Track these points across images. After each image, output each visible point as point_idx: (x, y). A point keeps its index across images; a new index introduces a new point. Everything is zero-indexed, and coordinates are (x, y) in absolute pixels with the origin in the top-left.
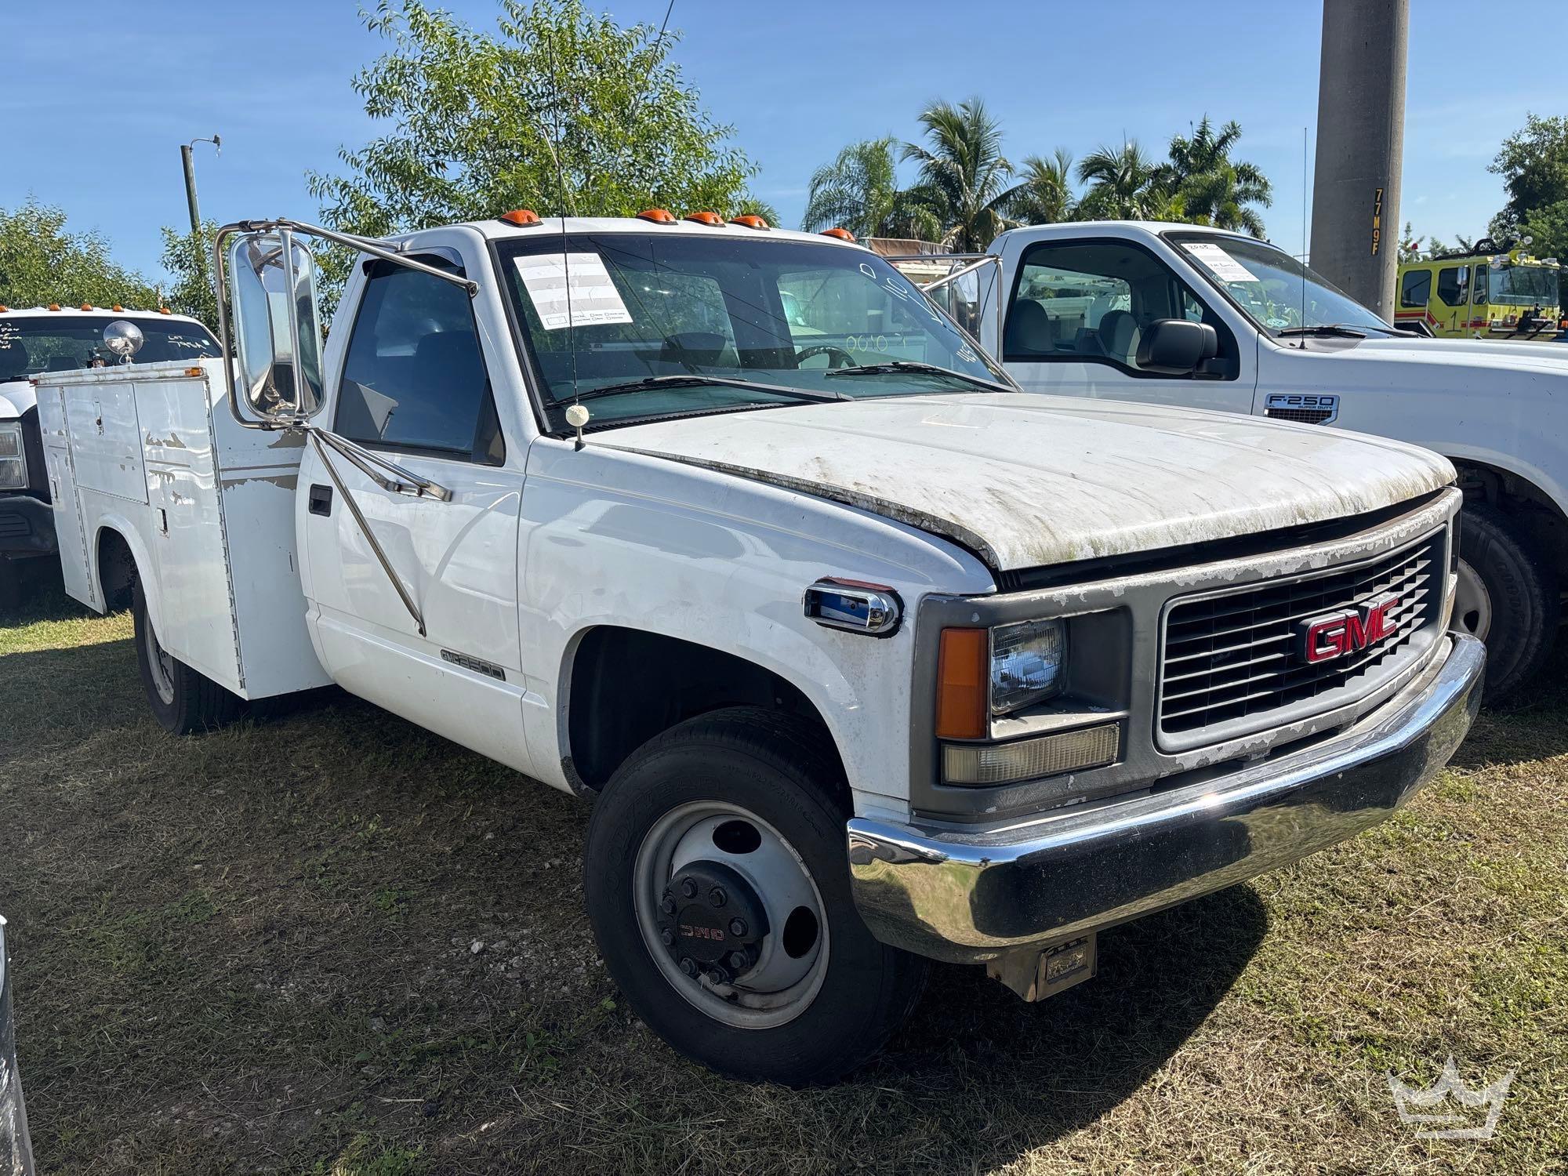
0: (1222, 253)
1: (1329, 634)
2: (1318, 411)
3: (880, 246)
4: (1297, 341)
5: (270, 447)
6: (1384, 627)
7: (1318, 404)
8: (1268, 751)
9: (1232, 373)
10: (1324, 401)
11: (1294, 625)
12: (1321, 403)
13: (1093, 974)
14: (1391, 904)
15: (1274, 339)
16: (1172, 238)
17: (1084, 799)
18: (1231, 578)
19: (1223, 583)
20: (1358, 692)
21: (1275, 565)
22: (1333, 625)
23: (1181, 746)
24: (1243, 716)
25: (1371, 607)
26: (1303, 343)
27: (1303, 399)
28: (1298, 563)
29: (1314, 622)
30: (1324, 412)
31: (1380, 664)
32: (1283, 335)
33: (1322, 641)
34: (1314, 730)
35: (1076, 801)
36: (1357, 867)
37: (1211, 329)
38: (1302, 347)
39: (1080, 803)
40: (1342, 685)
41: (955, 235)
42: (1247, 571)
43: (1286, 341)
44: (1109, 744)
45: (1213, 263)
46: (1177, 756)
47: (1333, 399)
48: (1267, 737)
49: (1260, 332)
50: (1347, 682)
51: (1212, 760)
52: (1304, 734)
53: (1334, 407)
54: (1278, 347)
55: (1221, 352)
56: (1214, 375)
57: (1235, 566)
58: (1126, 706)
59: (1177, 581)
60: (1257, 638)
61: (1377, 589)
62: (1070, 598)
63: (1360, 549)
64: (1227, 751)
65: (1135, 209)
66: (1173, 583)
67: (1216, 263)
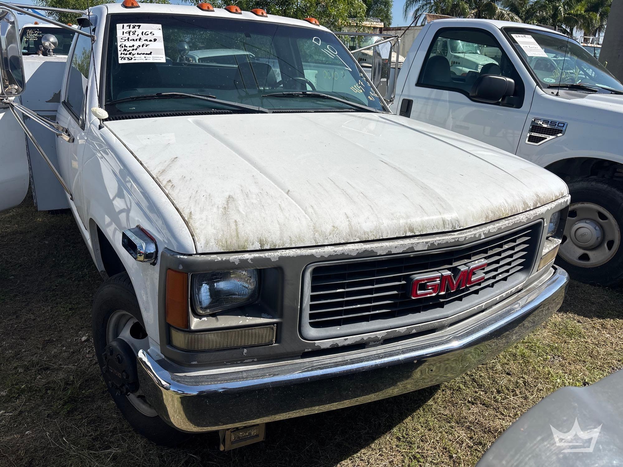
0: (533, 40)
1: (428, 284)
2: (556, 129)
3: (431, 17)
4: (555, 91)
5: (47, 102)
6: (472, 279)
7: (557, 126)
8: (382, 341)
9: (519, 105)
10: (560, 125)
11: (407, 278)
12: (558, 126)
13: (264, 439)
14: (499, 392)
15: (544, 89)
16: (507, 31)
17: (255, 360)
18: (354, 254)
19: (350, 257)
20: (449, 312)
21: (387, 248)
22: (433, 279)
23: (319, 337)
24: (368, 321)
25: (462, 270)
26: (558, 93)
27: (550, 122)
28: (405, 247)
29: (418, 277)
30: (559, 130)
31: (478, 294)
32: (550, 87)
33: (423, 287)
34: (414, 331)
35: (251, 360)
36: (492, 368)
37: (512, 81)
38: (557, 95)
39: (253, 361)
40: (443, 307)
41: (473, 14)
42: (366, 251)
43: (551, 91)
44: (268, 335)
45: (525, 46)
46: (315, 342)
47: (564, 124)
48: (380, 334)
49: (538, 84)
50: (445, 306)
51: (340, 345)
52: (407, 333)
53: (564, 129)
54: (544, 93)
55: (515, 94)
56: (510, 105)
57: (357, 248)
58: (281, 316)
59: (315, 255)
60: (377, 284)
61: (473, 258)
62: (241, 261)
63: (454, 240)
64: (351, 340)
65: (560, 7)
66: (312, 256)
67: (526, 46)
